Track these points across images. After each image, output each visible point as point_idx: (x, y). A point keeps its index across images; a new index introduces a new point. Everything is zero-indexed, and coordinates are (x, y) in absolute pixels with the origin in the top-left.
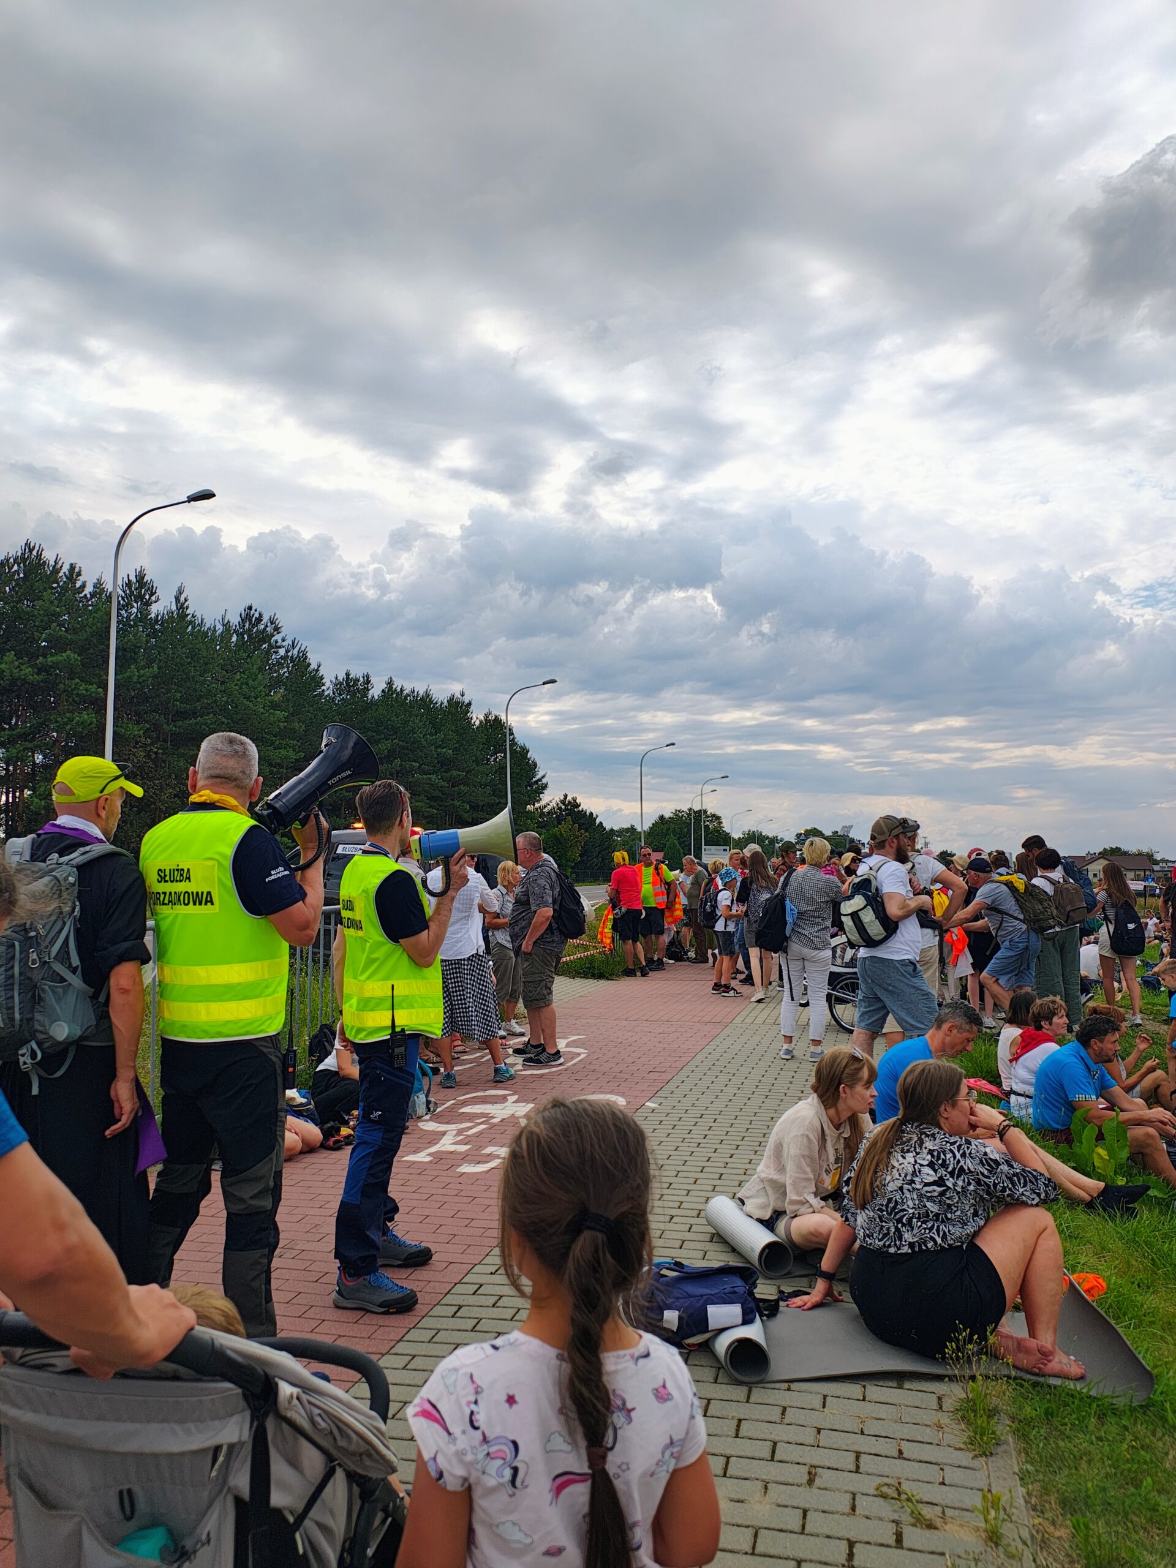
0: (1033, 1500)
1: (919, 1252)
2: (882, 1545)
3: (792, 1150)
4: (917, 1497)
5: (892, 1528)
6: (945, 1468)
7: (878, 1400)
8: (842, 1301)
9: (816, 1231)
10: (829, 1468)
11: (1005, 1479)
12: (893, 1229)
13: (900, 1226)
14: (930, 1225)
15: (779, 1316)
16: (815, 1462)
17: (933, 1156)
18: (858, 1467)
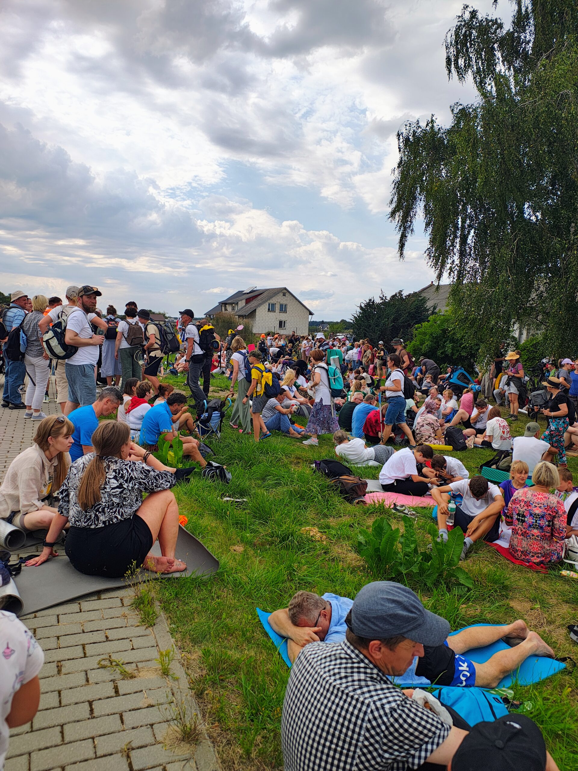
0: (179, 644)
1: (109, 526)
2: (108, 698)
3: (24, 477)
4: (122, 662)
5: (111, 685)
6: (132, 639)
7: (89, 610)
8: (58, 556)
9: (41, 520)
10: (68, 660)
11: (164, 636)
12: (93, 516)
13: (97, 513)
14: (114, 510)
15: (22, 573)
16: (60, 659)
17: (116, 473)
18: (85, 653)
